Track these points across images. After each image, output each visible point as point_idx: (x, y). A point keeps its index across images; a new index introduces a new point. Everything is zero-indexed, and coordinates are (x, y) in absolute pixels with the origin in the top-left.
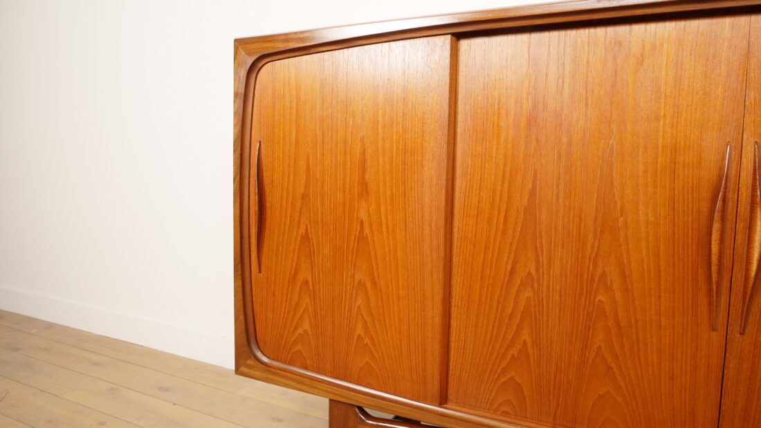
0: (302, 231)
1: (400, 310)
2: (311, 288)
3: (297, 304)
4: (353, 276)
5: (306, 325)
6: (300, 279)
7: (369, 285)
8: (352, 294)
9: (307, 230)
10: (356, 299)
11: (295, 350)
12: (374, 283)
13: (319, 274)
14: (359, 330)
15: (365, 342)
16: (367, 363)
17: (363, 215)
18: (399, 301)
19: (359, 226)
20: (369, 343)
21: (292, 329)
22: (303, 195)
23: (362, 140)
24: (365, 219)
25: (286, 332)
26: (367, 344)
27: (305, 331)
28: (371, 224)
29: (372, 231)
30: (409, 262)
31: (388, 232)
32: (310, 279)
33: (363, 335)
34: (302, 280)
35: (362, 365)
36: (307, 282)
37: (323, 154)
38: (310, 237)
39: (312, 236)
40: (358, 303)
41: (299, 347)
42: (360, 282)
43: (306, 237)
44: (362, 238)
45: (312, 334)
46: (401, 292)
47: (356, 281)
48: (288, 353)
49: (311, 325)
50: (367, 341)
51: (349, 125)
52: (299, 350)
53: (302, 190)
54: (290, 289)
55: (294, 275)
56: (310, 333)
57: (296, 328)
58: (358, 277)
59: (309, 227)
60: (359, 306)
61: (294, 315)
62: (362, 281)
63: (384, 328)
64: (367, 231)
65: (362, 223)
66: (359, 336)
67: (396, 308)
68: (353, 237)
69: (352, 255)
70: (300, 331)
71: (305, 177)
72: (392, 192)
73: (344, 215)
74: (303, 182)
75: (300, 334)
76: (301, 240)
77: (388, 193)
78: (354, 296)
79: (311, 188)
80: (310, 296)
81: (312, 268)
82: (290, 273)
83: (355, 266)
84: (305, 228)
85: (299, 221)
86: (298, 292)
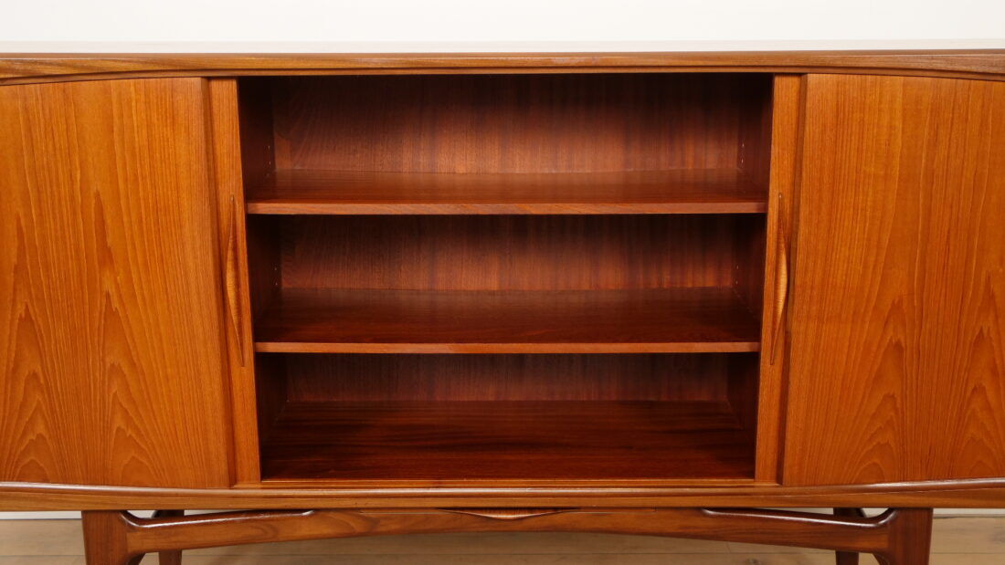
0: (20, 310)
1: (170, 391)
2: (42, 381)
3: (23, 405)
4: (103, 360)
5: (40, 428)
6: (25, 372)
7: (126, 369)
8: (103, 382)
9: (27, 310)
10: (109, 387)
11: (27, 460)
12: (133, 365)
13: (52, 361)
14: (119, 422)
15: (128, 435)
16: (133, 457)
17: (108, 285)
18: (168, 380)
19: (104, 301)
20: (134, 435)
21: (19, 436)
22: (16, 267)
23: (97, 195)
24: (112, 291)
25: (10, 441)
26: (130, 436)
27: (40, 436)
28: (120, 296)
29: (123, 304)
30: (176, 337)
31: (145, 304)
32: (39, 369)
33: (123, 427)
34: (27, 373)
35: (126, 462)
36: (35, 375)
37: (40, 215)
38: (33, 318)
39: (36, 319)
40: (114, 391)
41: (33, 457)
42: (113, 365)
43: (27, 319)
44: (110, 313)
45: (50, 438)
46: (169, 370)
47: (108, 365)
48: (16, 467)
49: (47, 426)
50: (129, 432)
51: (76, 178)
52: (32, 461)
53: (14, 260)
54: (9, 387)
55: (14, 370)
56: (47, 437)
57: (25, 434)
58: (108, 360)
59: (29, 305)
60: (115, 395)
61: (20, 417)
62: (116, 364)
63: (151, 415)
64: (116, 304)
65: (108, 296)
66: (119, 429)
67: (164, 390)
68: (97, 314)
69: (99, 335)
70: (32, 437)
71: (16, 244)
72: (145, 257)
73: (82, 288)
74: (14, 251)
75: (32, 440)
76: (19, 324)
77: (140, 260)
78: (107, 384)
79: (28, 257)
80: (42, 392)
81: (41, 357)
82: (8, 366)
83: (103, 348)
84: (24, 308)
85: (14, 301)
86: (22, 388)
